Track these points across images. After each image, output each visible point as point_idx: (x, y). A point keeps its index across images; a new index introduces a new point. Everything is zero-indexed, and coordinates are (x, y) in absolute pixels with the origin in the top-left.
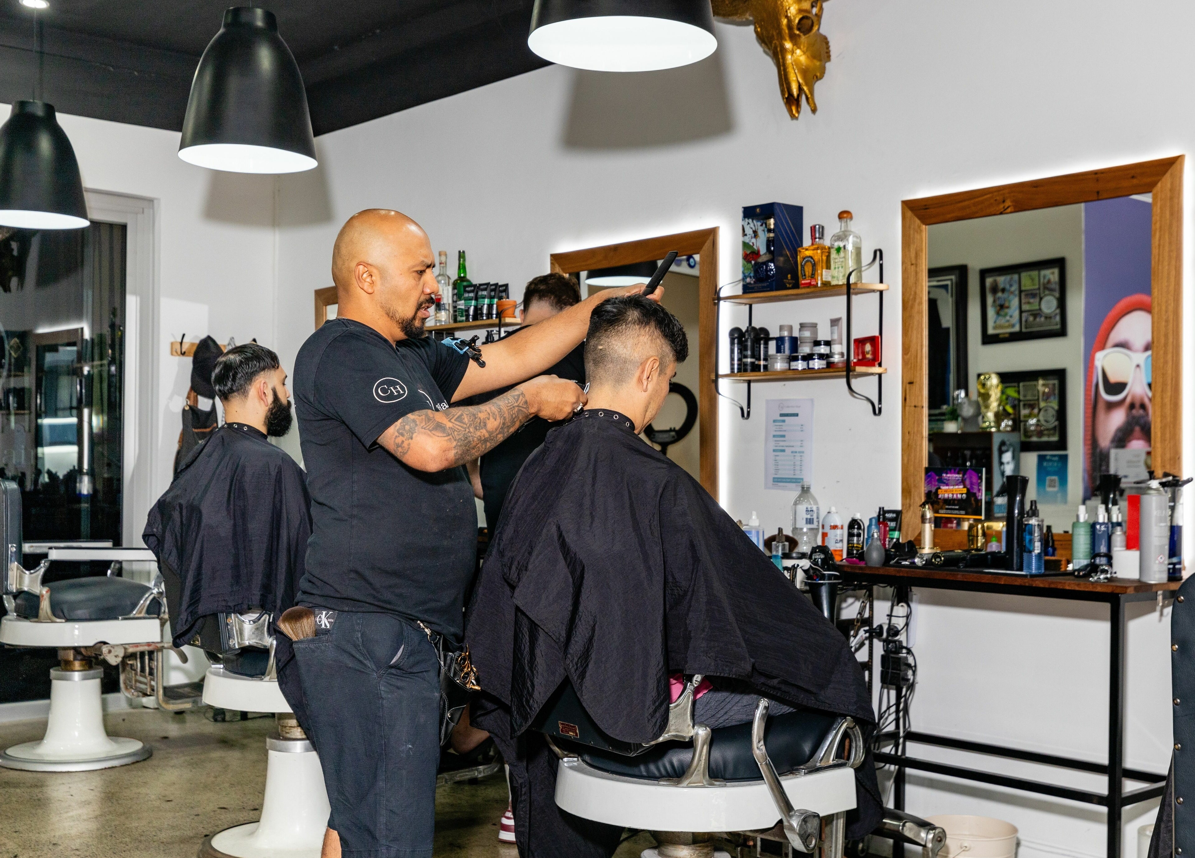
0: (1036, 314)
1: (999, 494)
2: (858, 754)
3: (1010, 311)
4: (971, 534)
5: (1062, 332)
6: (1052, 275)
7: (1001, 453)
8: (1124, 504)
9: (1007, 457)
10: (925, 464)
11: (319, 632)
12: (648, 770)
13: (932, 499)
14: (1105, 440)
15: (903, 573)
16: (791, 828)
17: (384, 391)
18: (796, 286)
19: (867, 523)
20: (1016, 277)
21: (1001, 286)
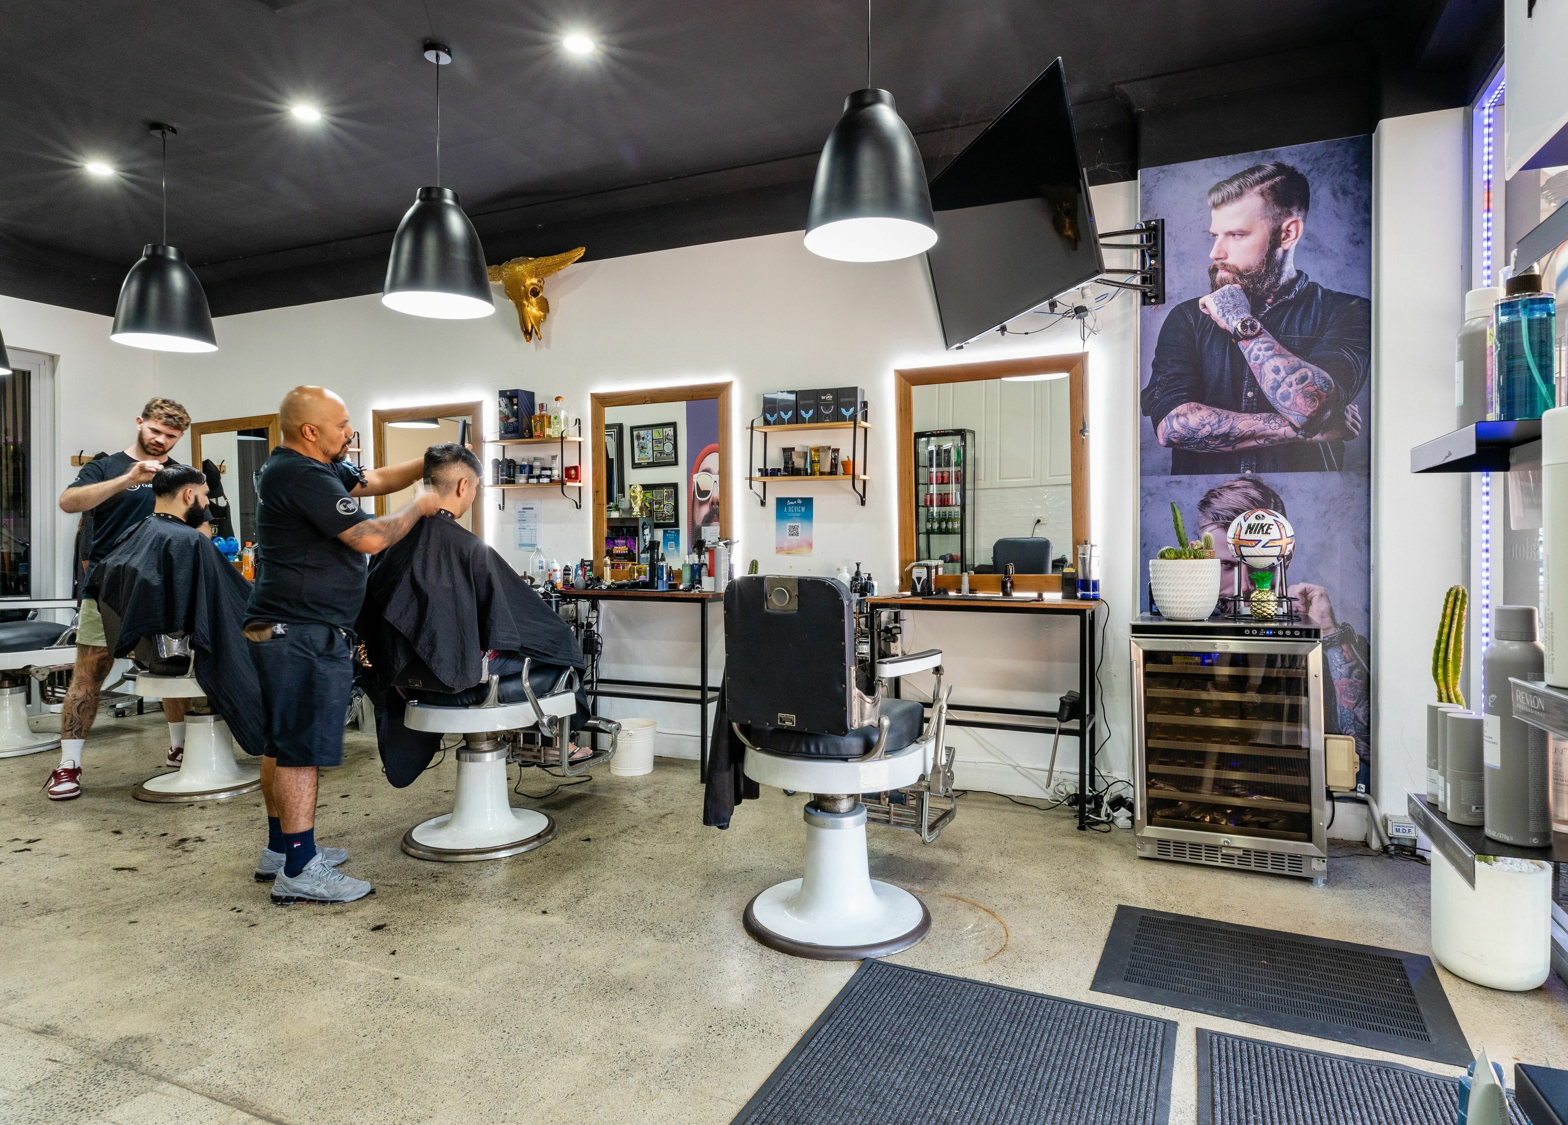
0: (661, 452)
1: (643, 552)
2: (577, 686)
3: (647, 450)
4: (631, 571)
5: (675, 463)
6: (669, 431)
7: (643, 529)
8: (707, 555)
9: (647, 531)
10: (605, 535)
11: (275, 636)
12: (462, 702)
13: (609, 553)
14: (699, 521)
15: (596, 593)
16: (543, 724)
17: (345, 506)
18: (531, 436)
19: (574, 568)
20: (650, 431)
21: (642, 436)
